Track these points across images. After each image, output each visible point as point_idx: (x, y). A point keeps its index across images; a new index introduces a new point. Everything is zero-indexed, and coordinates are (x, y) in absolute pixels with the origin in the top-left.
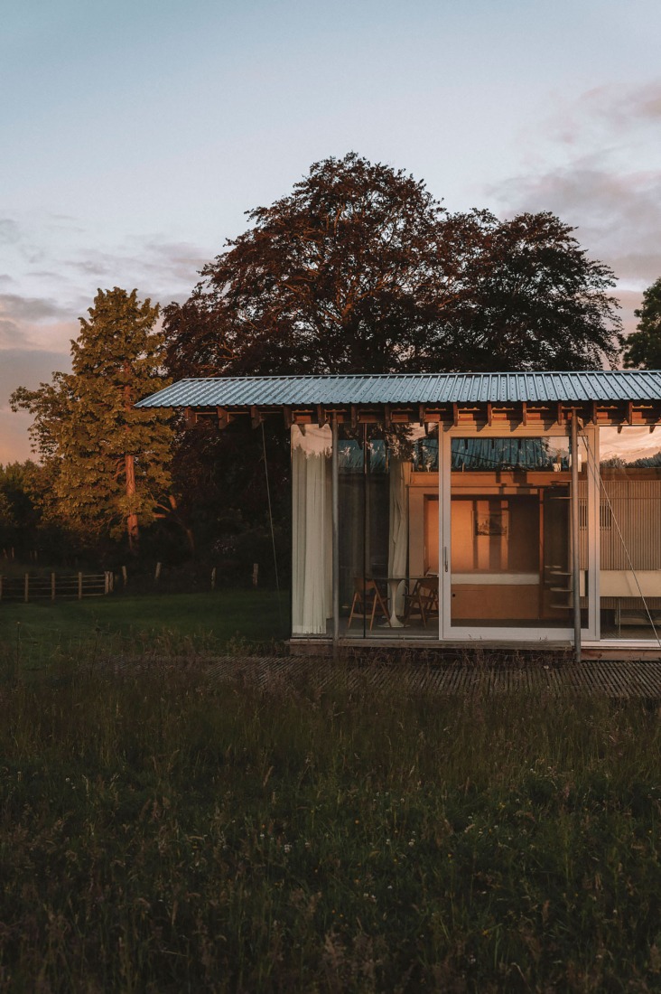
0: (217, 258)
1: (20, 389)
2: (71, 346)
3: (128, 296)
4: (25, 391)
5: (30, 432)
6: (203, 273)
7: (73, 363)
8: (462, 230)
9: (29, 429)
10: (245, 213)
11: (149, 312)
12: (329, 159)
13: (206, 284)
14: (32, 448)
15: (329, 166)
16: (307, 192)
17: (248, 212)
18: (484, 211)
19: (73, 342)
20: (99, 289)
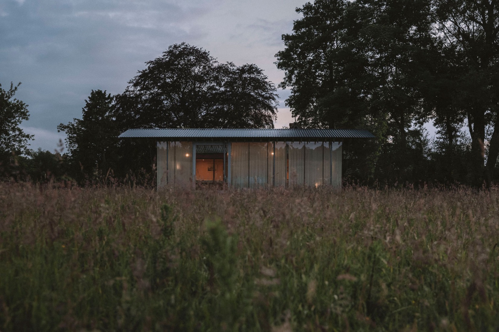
0: (134, 77)
1: (61, 124)
2: (82, 110)
3: (103, 92)
4: (63, 125)
5: (66, 141)
6: (129, 83)
7: (83, 116)
8: (223, 70)
9: (65, 139)
10: (145, 63)
11: (110, 98)
12: (175, 44)
13: (130, 87)
14: (66, 146)
15: (176, 47)
16: (167, 55)
17: (146, 62)
18: (231, 63)
19: (83, 109)
20: (92, 90)
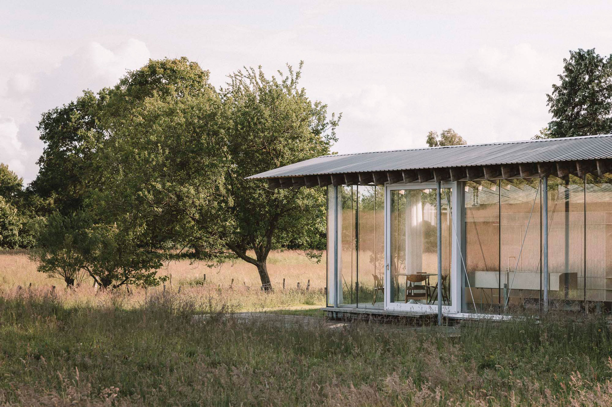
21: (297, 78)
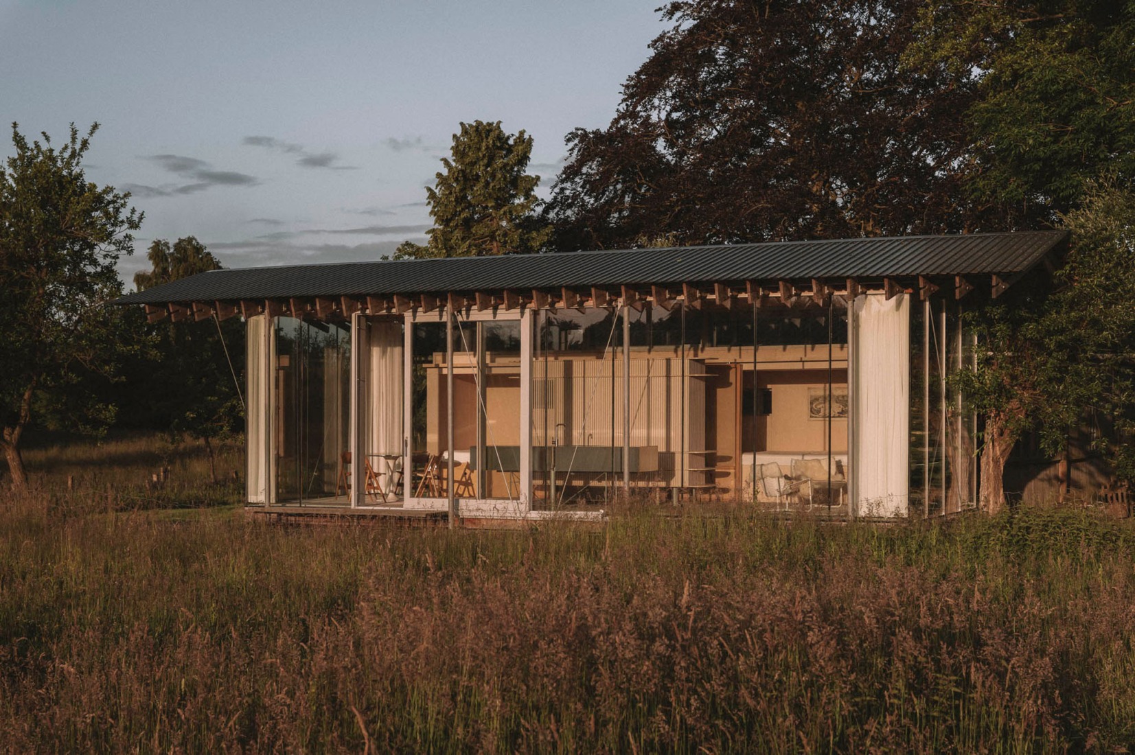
17: (660, 9)
21: (81, 150)
